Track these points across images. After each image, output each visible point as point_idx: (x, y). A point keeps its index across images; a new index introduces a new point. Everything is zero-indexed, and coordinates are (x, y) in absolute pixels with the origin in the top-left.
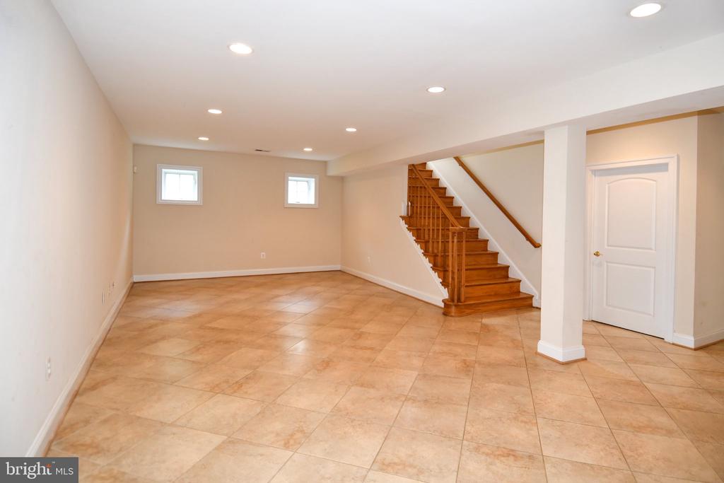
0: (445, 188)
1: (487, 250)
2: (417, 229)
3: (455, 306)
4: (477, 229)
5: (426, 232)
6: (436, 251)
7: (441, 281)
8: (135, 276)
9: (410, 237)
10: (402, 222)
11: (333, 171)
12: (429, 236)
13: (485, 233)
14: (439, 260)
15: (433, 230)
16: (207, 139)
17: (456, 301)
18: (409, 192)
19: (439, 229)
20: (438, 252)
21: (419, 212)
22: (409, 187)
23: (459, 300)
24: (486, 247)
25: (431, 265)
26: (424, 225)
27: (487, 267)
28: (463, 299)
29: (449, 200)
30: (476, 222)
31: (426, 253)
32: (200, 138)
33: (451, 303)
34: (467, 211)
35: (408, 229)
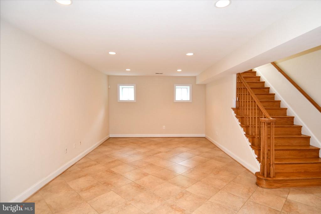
0: (269, 88)
1: (301, 134)
2: (241, 118)
3: (265, 180)
4: (293, 118)
5: (248, 120)
6: (254, 134)
7: (257, 157)
8: (110, 135)
9: (237, 122)
10: (233, 112)
11: (198, 82)
12: (249, 123)
13: (299, 121)
14: (256, 140)
15: (252, 118)
16: (130, 70)
17: (265, 175)
18: (237, 92)
19: (255, 118)
20: (255, 135)
21: (243, 105)
22: (237, 89)
23: (269, 175)
24: (300, 131)
25: (250, 144)
26: (246, 115)
27: (299, 148)
28: (272, 175)
29: (271, 96)
30: (291, 112)
31: (247, 135)
32: (127, 70)
33: (261, 177)
34: (285, 104)
35: (237, 117)
